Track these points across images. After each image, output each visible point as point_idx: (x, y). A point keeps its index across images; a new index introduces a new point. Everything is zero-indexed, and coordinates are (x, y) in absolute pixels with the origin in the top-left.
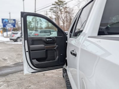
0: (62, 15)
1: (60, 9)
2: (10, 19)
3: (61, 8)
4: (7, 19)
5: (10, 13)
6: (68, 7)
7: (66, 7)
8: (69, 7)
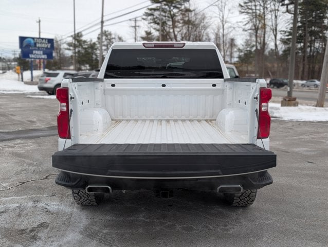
0: (177, 30)
1: (172, 13)
2: (39, 38)
3: (175, 11)
4: (33, 38)
5: (40, 22)
6: (192, 8)
7: (188, 10)
8: (194, 10)
